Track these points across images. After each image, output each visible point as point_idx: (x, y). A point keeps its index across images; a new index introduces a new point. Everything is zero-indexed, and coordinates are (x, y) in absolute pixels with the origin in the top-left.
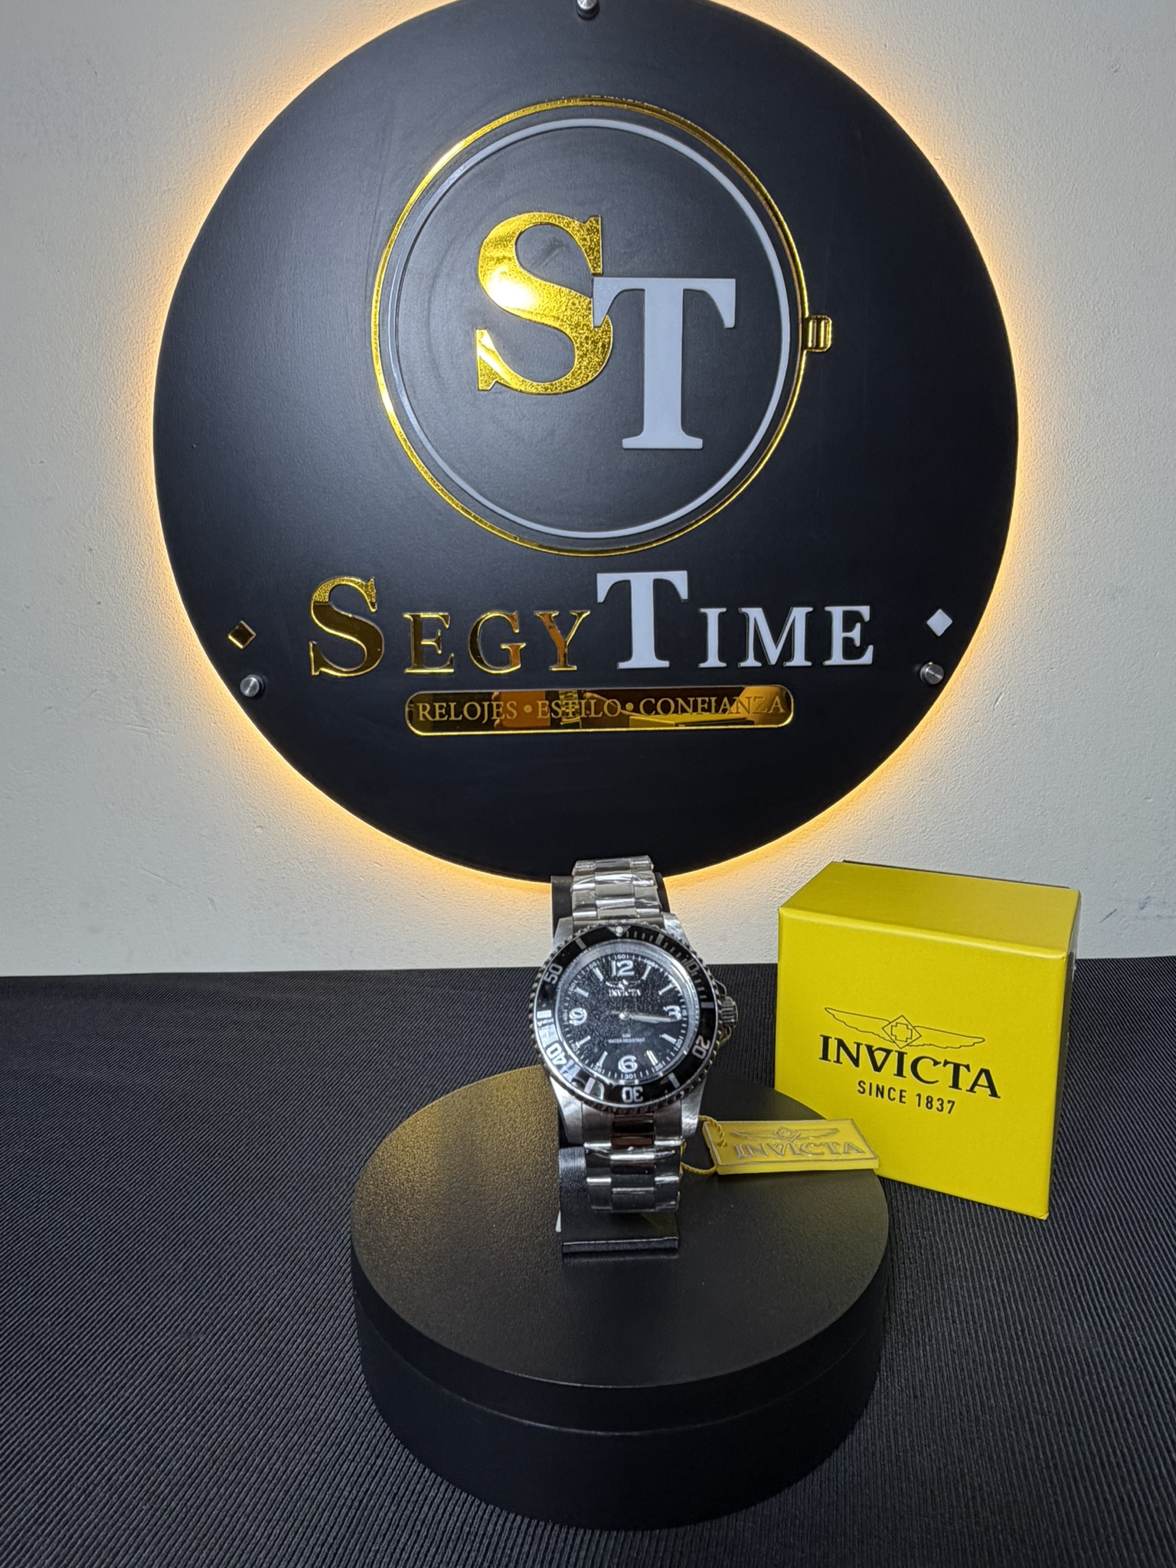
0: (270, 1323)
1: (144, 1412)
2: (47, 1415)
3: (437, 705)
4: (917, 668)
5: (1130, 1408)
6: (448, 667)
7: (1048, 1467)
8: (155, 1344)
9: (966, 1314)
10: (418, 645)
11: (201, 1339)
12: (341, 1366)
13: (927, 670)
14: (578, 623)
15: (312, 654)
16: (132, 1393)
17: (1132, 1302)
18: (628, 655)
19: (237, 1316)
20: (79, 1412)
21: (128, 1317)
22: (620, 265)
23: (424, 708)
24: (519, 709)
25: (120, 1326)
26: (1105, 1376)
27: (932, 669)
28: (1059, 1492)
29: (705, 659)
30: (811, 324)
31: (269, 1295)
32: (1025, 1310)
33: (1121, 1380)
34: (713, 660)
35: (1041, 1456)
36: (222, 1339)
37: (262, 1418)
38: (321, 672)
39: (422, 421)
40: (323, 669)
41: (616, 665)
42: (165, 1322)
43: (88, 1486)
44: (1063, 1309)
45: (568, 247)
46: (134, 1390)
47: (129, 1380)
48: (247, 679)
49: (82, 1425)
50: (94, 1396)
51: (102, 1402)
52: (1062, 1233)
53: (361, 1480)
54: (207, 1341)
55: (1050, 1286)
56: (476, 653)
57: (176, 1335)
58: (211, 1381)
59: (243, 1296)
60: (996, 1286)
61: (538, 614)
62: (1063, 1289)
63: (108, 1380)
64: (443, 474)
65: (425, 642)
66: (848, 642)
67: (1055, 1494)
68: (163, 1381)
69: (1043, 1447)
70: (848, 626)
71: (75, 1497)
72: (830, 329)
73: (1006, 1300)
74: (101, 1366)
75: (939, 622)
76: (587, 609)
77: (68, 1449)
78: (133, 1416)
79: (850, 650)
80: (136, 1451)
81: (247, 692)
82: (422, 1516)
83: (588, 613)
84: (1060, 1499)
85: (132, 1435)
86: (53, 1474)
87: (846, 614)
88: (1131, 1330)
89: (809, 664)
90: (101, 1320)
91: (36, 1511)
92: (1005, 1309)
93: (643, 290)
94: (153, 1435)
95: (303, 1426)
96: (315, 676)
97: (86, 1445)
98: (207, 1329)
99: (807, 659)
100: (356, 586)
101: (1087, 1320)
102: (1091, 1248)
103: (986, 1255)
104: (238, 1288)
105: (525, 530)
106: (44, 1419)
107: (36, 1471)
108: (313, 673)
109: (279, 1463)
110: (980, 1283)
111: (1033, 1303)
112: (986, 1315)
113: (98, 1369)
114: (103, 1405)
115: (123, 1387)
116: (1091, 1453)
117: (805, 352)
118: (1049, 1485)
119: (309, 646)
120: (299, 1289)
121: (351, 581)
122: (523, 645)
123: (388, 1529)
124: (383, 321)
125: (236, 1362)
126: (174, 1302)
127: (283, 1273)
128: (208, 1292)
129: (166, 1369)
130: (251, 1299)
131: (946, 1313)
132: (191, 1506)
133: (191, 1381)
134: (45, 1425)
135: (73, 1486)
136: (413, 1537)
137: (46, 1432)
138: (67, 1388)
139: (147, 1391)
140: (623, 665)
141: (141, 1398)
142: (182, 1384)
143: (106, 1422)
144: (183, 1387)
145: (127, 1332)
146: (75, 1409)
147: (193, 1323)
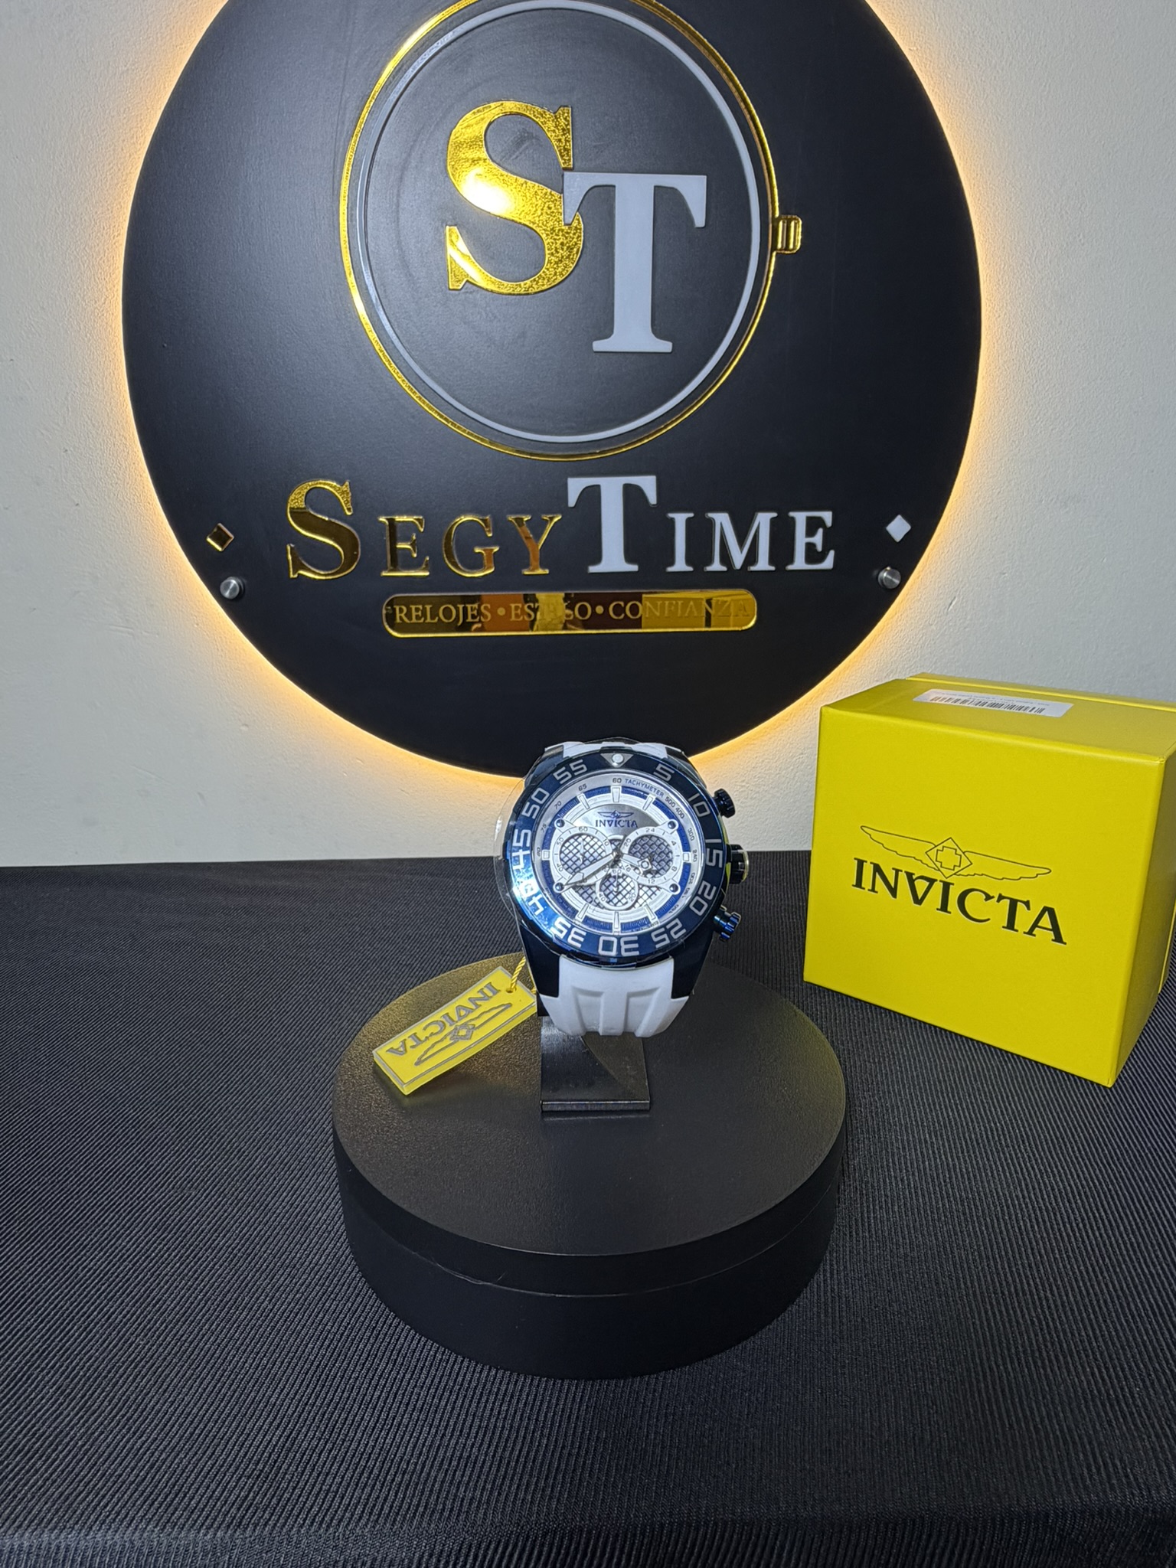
0: (257, 1179)
1: (140, 1258)
2: (49, 1263)
3: (413, 607)
4: (875, 573)
5: (1044, 1243)
6: (424, 570)
7: (967, 1295)
8: (149, 1199)
9: (900, 1164)
10: (394, 549)
11: (193, 1194)
12: (324, 1217)
13: (885, 574)
14: (549, 527)
15: (290, 557)
16: (129, 1242)
17: (1050, 1152)
18: (597, 559)
19: (227, 1173)
20: (79, 1260)
21: (124, 1175)
22: (591, 160)
23: (401, 611)
24: (493, 612)
25: (117, 1183)
26: (1023, 1216)
27: (889, 573)
28: (976, 1316)
29: (672, 563)
30: (781, 223)
31: (257, 1154)
32: (953, 1160)
33: (1037, 1220)
34: (680, 565)
35: (963, 1286)
36: (213, 1193)
37: (250, 1263)
38: (299, 574)
39: (392, 321)
40: (301, 572)
41: (587, 569)
42: (159, 1180)
43: (89, 1324)
44: (988, 1160)
45: (537, 139)
46: (131, 1239)
47: (126, 1231)
48: (227, 581)
49: (82, 1271)
50: (93, 1245)
51: (101, 1250)
52: (990, 1093)
53: (342, 1316)
54: (198, 1196)
55: (977, 1140)
56: (450, 557)
57: (170, 1191)
58: (202, 1231)
59: (232, 1156)
60: (928, 1139)
61: (511, 518)
62: (989, 1141)
63: (106, 1231)
64: (415, 376)
65: (400, 545)
66: (810, 547)
67: (973, 1317)
68: (159, 1230)
69: (964, 1278)
70: (810, 531)
71: (77, 1334)
72: (800, 230)
73: (936, 1152)
74: (99, 1219)
75: (898, 528)
76: (556, 512)
77: (69, 1292)
78: (130, 1262)
79: (812, 555)
80: (133, 1293)
81: (227, 594)
82: (398, 1347)
83: (560, 517)
84: (978, 1322)
85: (129, 1279)
86: (55, 1314)
87: (809, 519)
88: (1048, 1177)
89: (773, 568)
90: (98, 1178)
91: (40, 1347)
92: (935, 1159)
93: (614, 186)
94: (149, 1279)
95: (289, 1269)
96: (293, 579)
97: (86, 1288)
98: (199, 1185)
99: (771, 562)
100: (331, 489)
101: (1009, 1168)
102: (1015, 1105)
103: (920, 1112)
104: (228, 1148)
105: (497, 433)
106: (46, 1266)
107: (40, 1312)
108: (292, 576)
109: (266, 1302)
110: (913, 1137)
111: (960, 1155)
112: (918, 1166)
113: (96, 1222)
114: (102, 1253)
115: (120, 1237)
116: (1007, 1283)
117: (774, 254)
118: (968, 1309)
119: (286, 550)
120: (285, 1148)
121: (325, 484)
122: (496, 549)
123: (367, 1359)
124: (352, 215)
125: (226, 1214)
126: (167, 1161)
127: (270, 1134)
128: (199, 1152)
129: (161, 1220)
130: (240, 1158)
131: (882, 1163)
132: (185, 1341)
133: (183, 1231)
134: (47, 1272)
135: (75, 1324)
136: (390, 1366)
137: (49, 1277)
138: (68, 1238)
139: (143, 1240)
140: (593, 569)
141: (138, 1247)
142: (175, 1233)
143: (105, 1268)
144: (177, 1236)
145: (123, 1189)
146: (75, 1257)
147: (185, 1180)
